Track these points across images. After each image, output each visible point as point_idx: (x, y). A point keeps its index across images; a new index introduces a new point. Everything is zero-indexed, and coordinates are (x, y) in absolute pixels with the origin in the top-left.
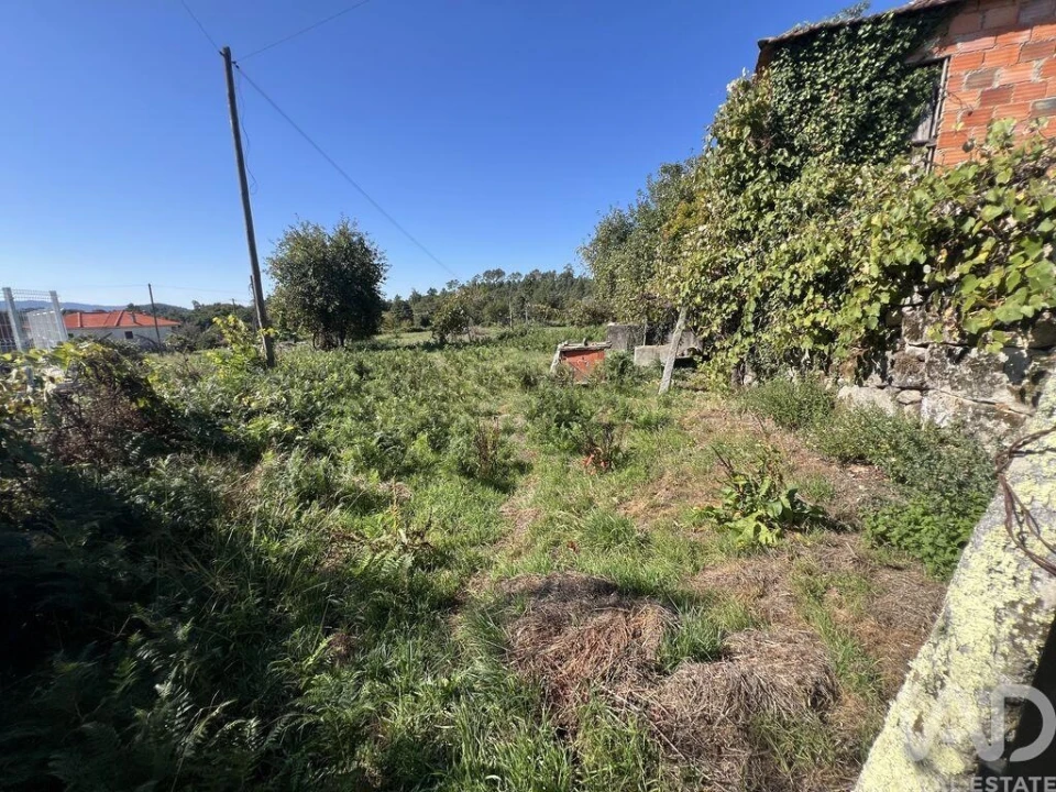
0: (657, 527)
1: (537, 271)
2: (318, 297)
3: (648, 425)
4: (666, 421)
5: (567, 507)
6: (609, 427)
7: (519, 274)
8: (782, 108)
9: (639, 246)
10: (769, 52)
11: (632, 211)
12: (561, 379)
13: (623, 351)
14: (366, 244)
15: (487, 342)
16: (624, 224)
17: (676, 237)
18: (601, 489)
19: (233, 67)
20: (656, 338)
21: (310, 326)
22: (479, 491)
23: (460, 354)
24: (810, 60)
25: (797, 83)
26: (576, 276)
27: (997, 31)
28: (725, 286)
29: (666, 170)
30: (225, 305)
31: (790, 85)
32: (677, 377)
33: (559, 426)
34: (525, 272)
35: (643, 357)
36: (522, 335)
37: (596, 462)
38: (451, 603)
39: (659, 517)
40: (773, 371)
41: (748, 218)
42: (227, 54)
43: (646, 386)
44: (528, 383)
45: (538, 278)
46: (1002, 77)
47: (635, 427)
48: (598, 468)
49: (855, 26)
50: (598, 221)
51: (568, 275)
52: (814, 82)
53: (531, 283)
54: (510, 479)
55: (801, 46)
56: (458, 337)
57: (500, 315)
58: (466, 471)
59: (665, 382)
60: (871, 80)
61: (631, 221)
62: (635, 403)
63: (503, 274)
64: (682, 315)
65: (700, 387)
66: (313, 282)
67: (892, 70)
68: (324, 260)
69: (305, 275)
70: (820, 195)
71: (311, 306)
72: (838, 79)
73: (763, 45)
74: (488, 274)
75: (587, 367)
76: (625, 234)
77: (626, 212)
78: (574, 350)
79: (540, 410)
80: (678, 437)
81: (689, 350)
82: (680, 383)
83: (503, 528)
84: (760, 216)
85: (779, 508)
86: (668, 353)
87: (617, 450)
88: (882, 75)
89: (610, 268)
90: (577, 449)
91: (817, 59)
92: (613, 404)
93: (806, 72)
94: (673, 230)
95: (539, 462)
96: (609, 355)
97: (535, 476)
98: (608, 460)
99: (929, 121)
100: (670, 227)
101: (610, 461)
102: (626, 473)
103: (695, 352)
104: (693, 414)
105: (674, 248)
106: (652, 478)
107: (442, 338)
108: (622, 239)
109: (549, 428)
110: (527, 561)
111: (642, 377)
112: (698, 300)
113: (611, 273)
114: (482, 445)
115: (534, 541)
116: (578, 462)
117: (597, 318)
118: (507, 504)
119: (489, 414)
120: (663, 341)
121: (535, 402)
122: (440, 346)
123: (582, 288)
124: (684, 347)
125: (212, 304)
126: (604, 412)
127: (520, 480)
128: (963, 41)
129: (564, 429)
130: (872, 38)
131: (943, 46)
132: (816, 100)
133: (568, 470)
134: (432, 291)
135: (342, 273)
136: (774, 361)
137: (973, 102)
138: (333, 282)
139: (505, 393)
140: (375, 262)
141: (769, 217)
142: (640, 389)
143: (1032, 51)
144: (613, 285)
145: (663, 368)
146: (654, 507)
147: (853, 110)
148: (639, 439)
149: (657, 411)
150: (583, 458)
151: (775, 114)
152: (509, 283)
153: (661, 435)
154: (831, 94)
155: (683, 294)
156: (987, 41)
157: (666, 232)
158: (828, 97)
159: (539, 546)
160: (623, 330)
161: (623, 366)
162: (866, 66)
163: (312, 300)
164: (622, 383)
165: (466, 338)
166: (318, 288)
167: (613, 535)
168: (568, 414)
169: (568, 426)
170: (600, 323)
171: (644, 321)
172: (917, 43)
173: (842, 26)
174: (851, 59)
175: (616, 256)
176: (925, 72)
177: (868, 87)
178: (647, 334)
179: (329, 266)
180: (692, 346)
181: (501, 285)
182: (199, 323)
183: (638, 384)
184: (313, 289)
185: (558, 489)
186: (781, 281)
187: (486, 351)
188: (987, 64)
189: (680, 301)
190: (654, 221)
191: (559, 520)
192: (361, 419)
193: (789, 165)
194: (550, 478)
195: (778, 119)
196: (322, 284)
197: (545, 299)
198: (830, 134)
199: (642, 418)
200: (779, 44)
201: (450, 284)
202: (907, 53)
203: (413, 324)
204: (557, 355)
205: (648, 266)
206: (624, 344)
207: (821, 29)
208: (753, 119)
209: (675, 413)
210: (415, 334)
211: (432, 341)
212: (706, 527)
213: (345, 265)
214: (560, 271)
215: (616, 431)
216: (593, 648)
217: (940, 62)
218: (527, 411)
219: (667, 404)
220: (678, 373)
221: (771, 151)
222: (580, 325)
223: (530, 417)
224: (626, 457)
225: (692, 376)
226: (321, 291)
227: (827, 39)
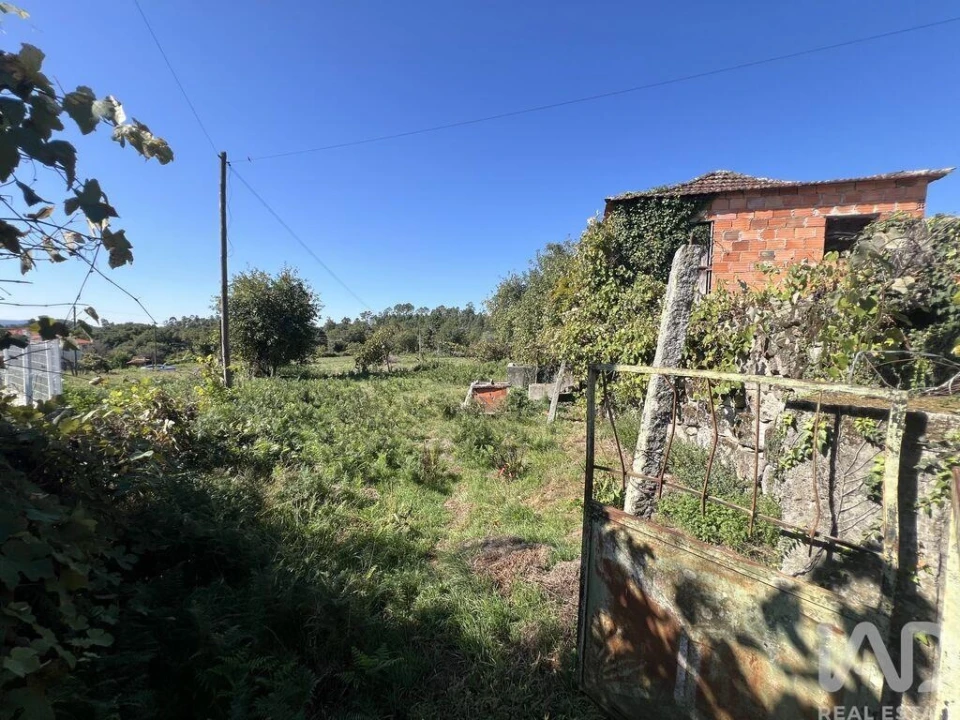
0: (546, 511)
1: (443, 306)
2: (258, 331)
3: (540, 447)
4: (552, 444)
5: (490, 502)
6: (514, 449)
7: (426, 309)
8: (621, 239)
9: (531, 304)
10: (612, 205)
11: (525, 276)
12: (474, 411)
13: (519, 387)
14: (305, 287)
15: (404, 373)
16: (519, 285)
17: (558, 301)
18: (511, 492)
19: (227, 165)
20: (544, 378)
21: (246, 356)
22: (428, 494)
23: (384, 383)
24: (637, 213)
25: (630, 225)
26: (476, 313)
27: (737, 211)
28: (590, 351)
29: (550, 247)
30: (138, 325)
31: (625, 226)
32: (560, 409)
33: (478, 448)
34: (432, 307)
35: (535, 393)
36: (434, 367)
37: (506, 474)
38: (429, 556)
39: (548, 506)
40: (623, 409)
41: (603, 307)
42: (224, 157)
43: (537, 418)
44: (449, 413)
45: (443, 313)
46: (743, 236)
47: (531, 449)
48: (507, 477)
49: (660, 199)
50: (498, 282)
51: (470, 312)
52: (639, 227)
53: (439, 317)
54: (446, 486)
55: (630, 205)
56: (379, 368)
57: (411, 346)
58: (417, 479)
59: (551, 415)
60: (672, 229)
61: (524, 283)
62: (530, 430)
63: (413, 308)
64: (563, 365)
65: (576, 418)
66: (256, 319)
67: (683, 225)
68: (268, 300)
69: (248, 313)
70: (643, 301)
71: (252, 339)
72: (653, 226)
73: (608, 201)
74: (399, 307)
75: (494, 402)
76: (520, 292)
77: (521, 276)
78: (484, 388)
79: (464, 437)
80: (560, 456)
81: (569, 388)
82: (563, 414)
83: (450, 516)
84: (611, 307)
85: (612, 496)
86: (553, 390)
87: (520, 465)
88: (677, 227)
89: (509, 318)
90: (491, 464)
91: (639, 213)
92: (515, 431)
93: (634, 219)
94: (556, 296)
95: (465, 473)
96: (508, 391)
97: (463, 484)
98: (514, 472)
99: (706, 255)
100: (553, 293)
101: (515, 473)
102: (526, 480)
103: (575, 390)
104: (570, 439)
105: (557, 309)
106: (542, 483)
107: (364, 368)
108: (518, 297)
109: (471, 449)
110: (468, 534)
111: (536, 410)
112: (573, 357)
113: (510, 322)
114: (426, 462)
115: (472, 522)
116: (494, 473)
117: (497, 355)
118: (448, 502)
119: (422, 438)
120: (550, 380)
121: (460, 431)
122: (364, 375)
123: (482, 323)
124: (566, 386)
125: (123, 322)
126: (508, 437)
127: (454, 487)
128: (720, 214)
129: (482, 451)
130: (669, 206)
131: (710, 215)
132: (641, 236)
133: (486, 480)
134: (346, 321)
135: (282, 312)
136: (623, 403)
137: (729, 248)
138: (273, 319)
139: (430, 421)
140: (310, 303)
141: (615, 309)
142: (533, 419)
143: (756, 224)
144: (511, 332)
145: (550, 402)
146: (545, 501)
147: (662, 245)
148: (534, 457)
149: (546, 437)
150: (496, 471)
151: (617, 242)
152: (417, 316)
153: (549, 454)
154: (650, 234)
155: (563, 352)
156: (733, 216)
157: (550, 297)
158: (648, 236)
159: (476, 524)
160: (519, 370)
161: (520, 402)
162: (668, 221)
163: (253, 335)
164: (520, 415)
165: (385, 368)
166: (260, 324)
167: (519, 515)
168: (485, 440)
169: (484, 448)
170: (500, 359)
171: (536, 364)
172: (695, 212)
173: (652, 198)
174: (659, 216)
175: (512, 310)
176: (701, 228)
177: (670, 233)
178: (538, 374)
179: (272, 306)
180: (572, 384)
181: (410, 317)
182: (108, 342)
183: (532, 415)
184: (255, 324)
185: (481, 491)
186: (622, 353)
187: (406, 381)
188: (734, 228)
189: (561, 357)
190: (542, 285)
191: (486, 510)
192: (326, 441)
193: (626, 276)
194: (475, 484)
195: (620, 245)
196: (264, 321)
197: (451, 333)
198: (651, 258)
199: (535, 442)
200: (617, 202)
201: (364, 315)
202: (689, 217)
203: (327, 349)
204: (470, 391)
205: (539, 320)
206: (520, 382)
207: (641, 197)
208: (603, 246)
209: (559, 438)
210: (329, 359)
211: (355, 371)
212: (575, 511)
213: (285, 305)
214: (463, 308)
215: (519, 452)
216: (515, 563)
217: (709, 223)
218: (454, 436)
219: (553, 431)
220: (561, 406)
221: (616, 266)
222: (482, 361)
223: (456, 441)
224: (526, 470)
225: (571, 408)
226: (263, 326)
227: (644, 203)
